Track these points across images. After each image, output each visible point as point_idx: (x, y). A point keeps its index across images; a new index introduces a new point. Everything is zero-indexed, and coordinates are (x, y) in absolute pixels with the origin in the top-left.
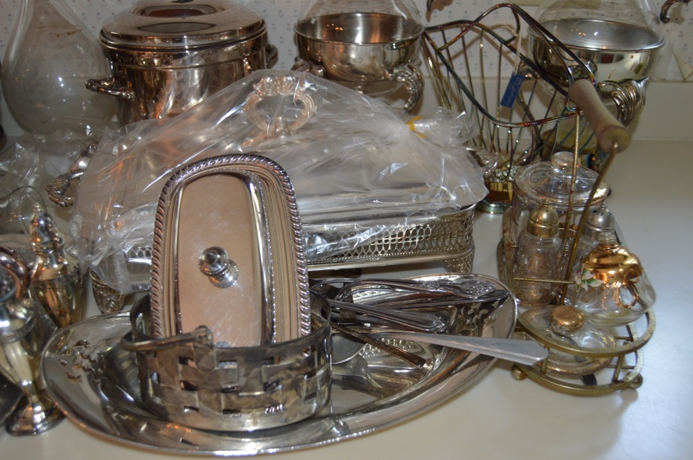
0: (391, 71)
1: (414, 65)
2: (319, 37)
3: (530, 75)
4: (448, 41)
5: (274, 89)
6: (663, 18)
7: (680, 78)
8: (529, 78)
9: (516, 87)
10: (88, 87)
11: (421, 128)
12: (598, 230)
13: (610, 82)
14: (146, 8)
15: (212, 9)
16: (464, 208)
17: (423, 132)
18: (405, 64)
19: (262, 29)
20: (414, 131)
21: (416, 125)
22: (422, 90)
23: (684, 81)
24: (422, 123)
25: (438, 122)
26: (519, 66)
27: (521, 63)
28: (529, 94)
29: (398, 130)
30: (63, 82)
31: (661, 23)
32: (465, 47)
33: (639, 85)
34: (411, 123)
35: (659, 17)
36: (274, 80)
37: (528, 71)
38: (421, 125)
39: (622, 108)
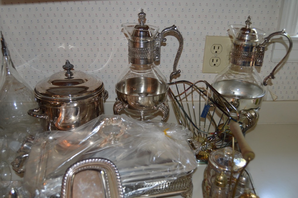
0: (156, 106)
1: (165, 103)
2: (126, 93)
3: (212, 105)
4: (180, 93)
5: (109, 123)
6: (265, 84)
7: (272, 100)
8: (212, 106)
9: (207, 110)
10: (29, 114)
11: (169, 133)
12: (243, 184)
13: (245, 110)
14: (54, 81)
15: (82, 81)
16: (188, 172)
17: (170, 135)
18: (161, 102)
19: (102, 88)
20: (166, 135)
21: (167, 132)
22: (169, 112)
23: (274, 101)
24: (169, 131)
25: (176, 131)
26: (208, 101)
27: (208, 100)
28: (213, 112)
29: (160, 135)
30: (17, 106)
31: (264, 86)
32: (186, 96)
33: (256, 110)
34: (165, 131)
35: (263, 83)
36: (110, 119)
37: (211, 104)
38: (169, 132)
39: (250, 120)
